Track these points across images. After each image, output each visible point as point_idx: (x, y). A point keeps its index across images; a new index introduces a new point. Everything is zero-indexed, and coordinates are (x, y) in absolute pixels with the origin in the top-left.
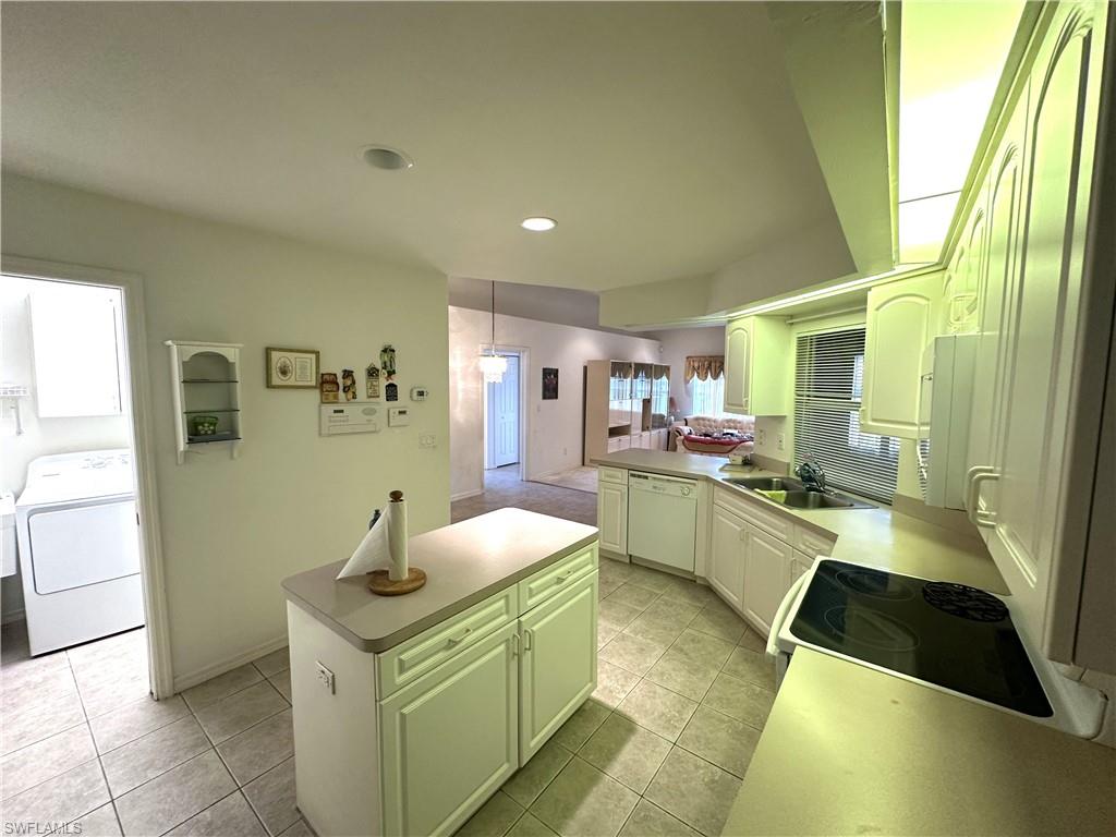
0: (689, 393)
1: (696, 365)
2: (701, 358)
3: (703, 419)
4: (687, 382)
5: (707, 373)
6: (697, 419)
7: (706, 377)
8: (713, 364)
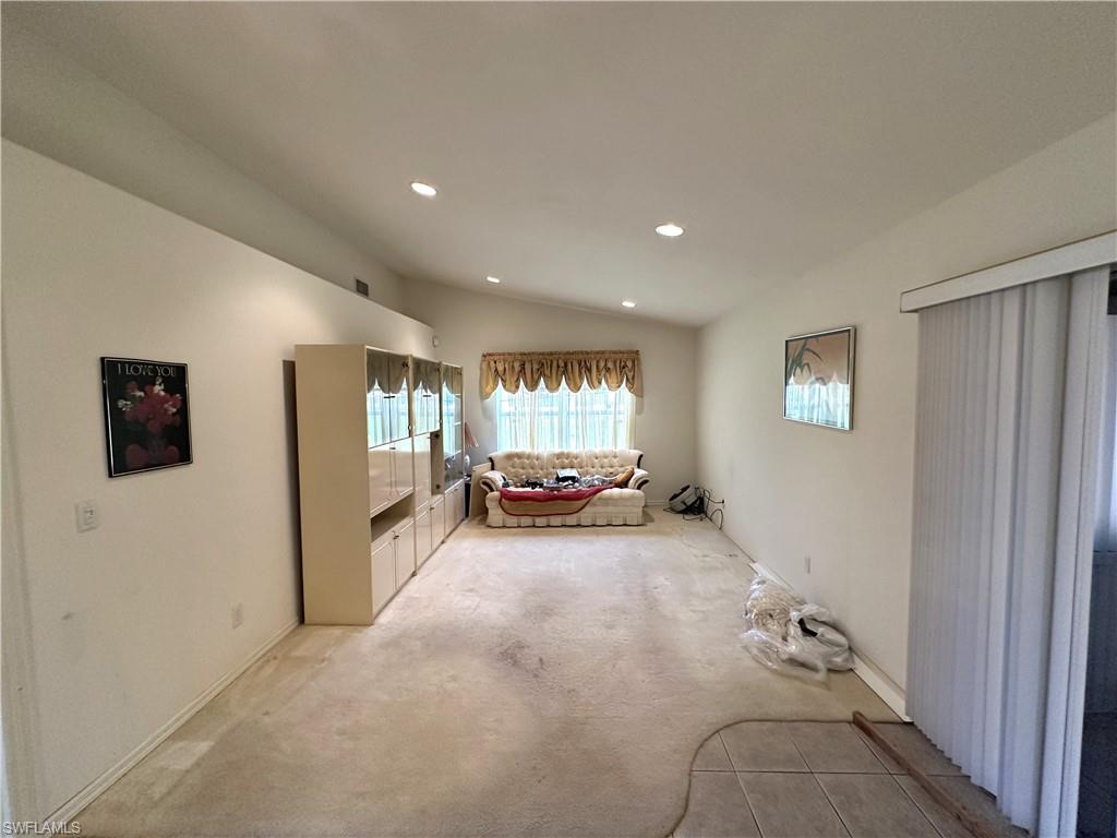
0: (488, 415)
1: (500, 368)
2: (507, 356)
3: (519, 456)
4: (484, 396)
5: (518, 380)
6: (510, 457)
7: (517, 387)
8: (528, 366)
